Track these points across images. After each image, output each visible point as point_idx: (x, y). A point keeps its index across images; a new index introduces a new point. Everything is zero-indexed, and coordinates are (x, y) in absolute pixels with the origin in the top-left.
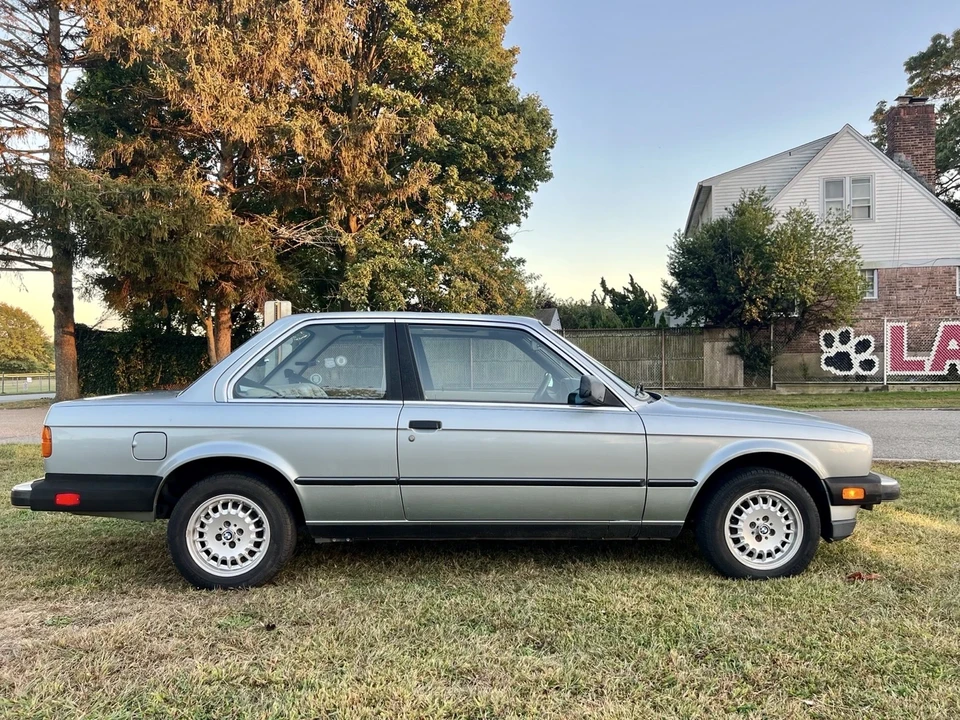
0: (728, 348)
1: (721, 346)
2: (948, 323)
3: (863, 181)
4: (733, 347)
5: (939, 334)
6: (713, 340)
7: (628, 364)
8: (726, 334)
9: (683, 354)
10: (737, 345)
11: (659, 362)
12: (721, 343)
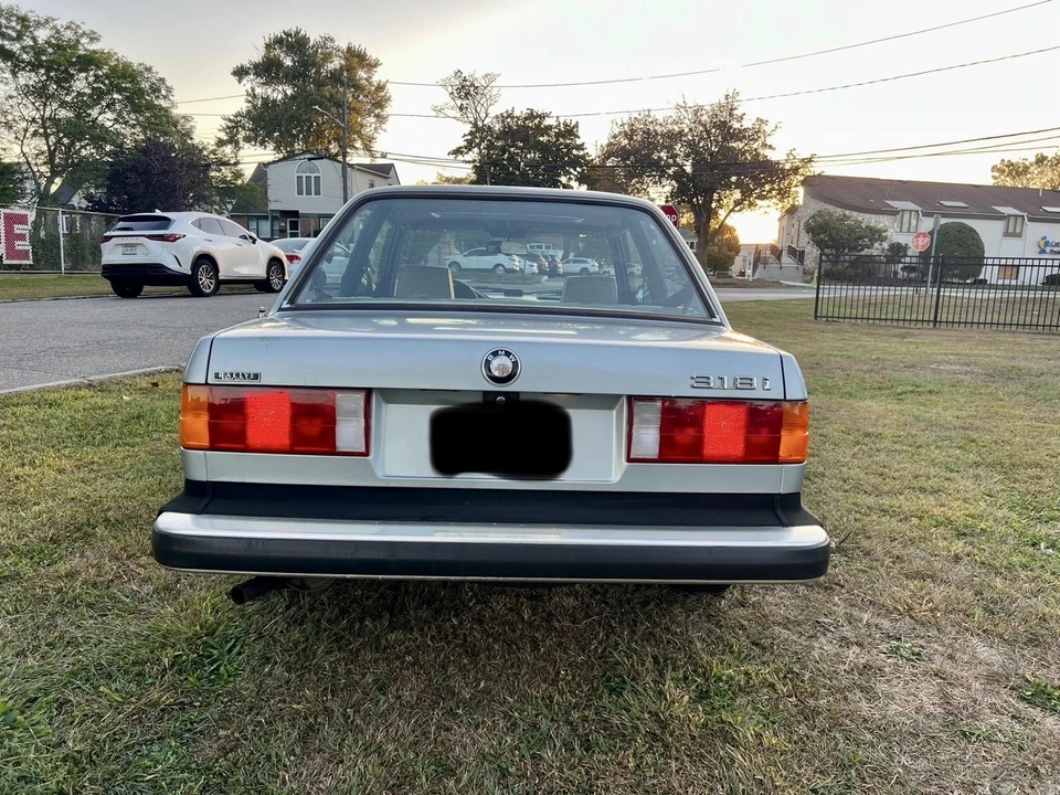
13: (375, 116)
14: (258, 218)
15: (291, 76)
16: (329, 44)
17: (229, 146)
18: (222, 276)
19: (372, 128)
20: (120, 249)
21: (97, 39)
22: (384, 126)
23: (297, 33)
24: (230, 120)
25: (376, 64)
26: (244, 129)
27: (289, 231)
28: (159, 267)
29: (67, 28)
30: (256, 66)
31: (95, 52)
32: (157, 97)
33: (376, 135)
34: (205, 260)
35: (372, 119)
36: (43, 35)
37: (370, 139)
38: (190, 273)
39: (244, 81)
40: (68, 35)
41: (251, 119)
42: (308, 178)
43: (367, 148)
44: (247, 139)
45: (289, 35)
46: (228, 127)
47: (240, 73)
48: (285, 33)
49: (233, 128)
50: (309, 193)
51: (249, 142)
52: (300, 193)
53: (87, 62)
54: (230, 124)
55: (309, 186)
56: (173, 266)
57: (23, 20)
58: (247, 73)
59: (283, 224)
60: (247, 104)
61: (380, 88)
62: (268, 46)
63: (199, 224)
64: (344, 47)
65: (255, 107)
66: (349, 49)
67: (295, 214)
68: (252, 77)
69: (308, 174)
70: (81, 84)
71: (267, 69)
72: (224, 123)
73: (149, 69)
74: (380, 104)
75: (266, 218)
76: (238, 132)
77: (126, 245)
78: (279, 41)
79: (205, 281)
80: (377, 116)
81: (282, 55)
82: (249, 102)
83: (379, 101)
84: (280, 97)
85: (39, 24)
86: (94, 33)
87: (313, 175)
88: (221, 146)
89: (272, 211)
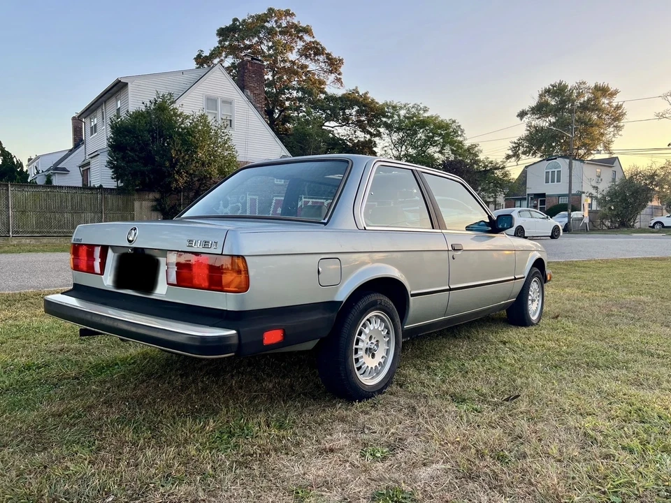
0: (152, 206)
1: (147, 204)
2: (279, 198)
3: (228, 102)
4: (156, 206)
5: (273, 204)
6: (141, 199)
7: (72, 216)
8: (151, 196)
9: (119, 210)
10: (160, 204)
11: (100, 215)
12: (146, 202)
13: (614, 126)
14: (521, 200)
15: (555, 111)
16: (582, 86)
17: (514, 158)
19: (611, 135)
21: (427, 110)
22: (620, 133)
23: (560, 84)
24: (515, 143)
25: (616, 93)
26: (523, 147)
27: (539, 206)
29: (413, 107)
30: (533, 109)
31: (428, 117)
32: (457, 136)
33: (613, 139)
35: (611, 129)
36: (402, 113)
37: (609, 142)
39: (524, 119)
40: (414, 110)
41: (527, 140)
42: (553, 172)
43: (607, 148)
44: (524, 153)
45: (553, 86)
46: (514, 147)
47: (522, 115)
48: (552, 86)
49: (516, 147)
50: (553, 181)
51: (525, 154)
52: (547, 182)
53: (423, 124)
54: (514, 145)
55: (553, 177)
57: (394, 107)
58: (526, 114)
59: (535, 202)
60: (526, 132)
61: (618, 107)
62: (541, 96)
64: (593, 86)
65: (531, 133)
66: (596, 86)
67: (543, 195)
68: (529, 115)
69: (553, 170)
70: (421, 135)
71: (540, 109)
72: (511, 145)
73: (454, 122)
74: (617, 119)
75: (525, 199)
76: (519, 149)
78: (548, 91)
80: (616, 127)
81: (550, 99)
82: (528, 130)
83: (617, 116)
84: (547, 124)
85: (401, 108)
86: (426, 107)
87: (556, 170)
88: (508, 159)
89: (528, 194)
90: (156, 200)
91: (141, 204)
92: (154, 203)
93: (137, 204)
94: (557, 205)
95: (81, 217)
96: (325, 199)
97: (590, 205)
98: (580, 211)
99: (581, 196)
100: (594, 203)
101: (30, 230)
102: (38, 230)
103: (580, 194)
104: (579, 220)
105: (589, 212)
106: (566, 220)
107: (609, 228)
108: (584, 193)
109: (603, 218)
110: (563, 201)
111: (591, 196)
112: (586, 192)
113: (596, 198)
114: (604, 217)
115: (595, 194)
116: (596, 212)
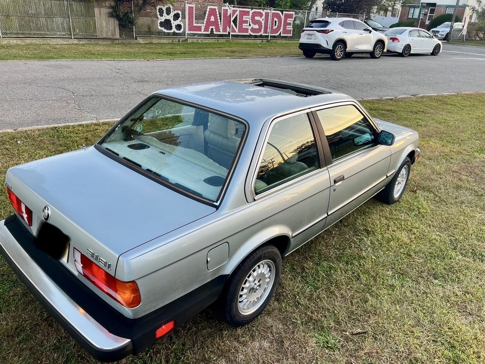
0: (109, 13)
1: (104, 11)
4: (112, 12)
6: (100, 7)
8: (107, 4)
9: (82, 15)
10: (115, 11)
11: (68, 19)
12: (104, 9)
14: (415, 7)
18: (348, 50)
20: (307, 36)
27: (428, 14)
28: (318, 46)
34: (341, 42)
38: (332, 49)
56: (324, 45)
59: (426, 11)
63: (342, 24)
67: (434, 5)
75: (419, 7)
77: (309, 35)
79: (338, 53)
89: (422, 3)
90: (112, 7)
91: (100, 11)
92: (110, 10)
93: (96, 10)
94: (444, 15)
95: (53, 21)
96: (249, 8)
97: (471, 17)
98: (461, 22)
99: (465, 8)
100: (475, 16)
101: (15, 32)
102: (21, 32)
103: (464, 6)
104: (458, 31)
105: (469, 24)
106: (448, 30)
107: (481, 39)
108: (468, 6)
109: (479, 31)
110: (450, 11)
111: (473, 9)
112: (470, 5)
113: (477, 11)
114: (480, 29)
115: (477, 8)
116: (474, 24)
